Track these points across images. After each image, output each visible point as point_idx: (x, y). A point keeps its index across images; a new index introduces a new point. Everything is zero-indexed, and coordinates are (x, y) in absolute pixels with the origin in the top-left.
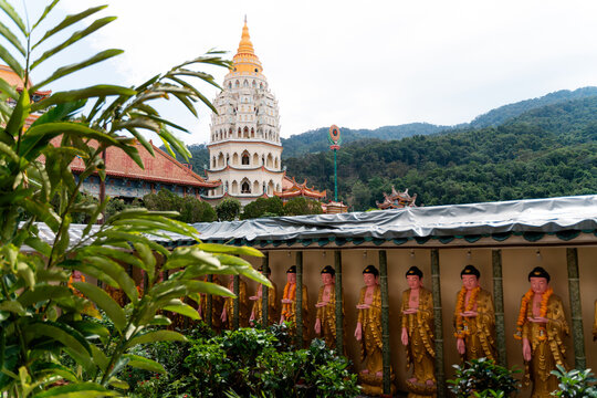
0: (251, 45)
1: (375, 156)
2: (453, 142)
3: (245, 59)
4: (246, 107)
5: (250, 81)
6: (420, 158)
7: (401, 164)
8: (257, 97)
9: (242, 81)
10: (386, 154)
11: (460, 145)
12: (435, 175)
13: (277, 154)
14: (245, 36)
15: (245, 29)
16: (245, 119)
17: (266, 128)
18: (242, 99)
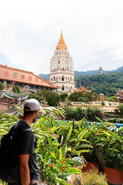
0: (63, 40)
1: (88, 80)
2: (113, 76)
3: (62, 45)
4: (63, 61)
5: (64, 52)
6: (103, 81)
7: (96, 82)
8: (67, 58)
9: (61, 53)
10: (92, 79)
11: (115, 76)
12: (109, 86)
13: (73, 77)
14: (61, 37)
15: (61, 34)
16: (63, 65)
17: (70, 68)
18: (62, 58)
